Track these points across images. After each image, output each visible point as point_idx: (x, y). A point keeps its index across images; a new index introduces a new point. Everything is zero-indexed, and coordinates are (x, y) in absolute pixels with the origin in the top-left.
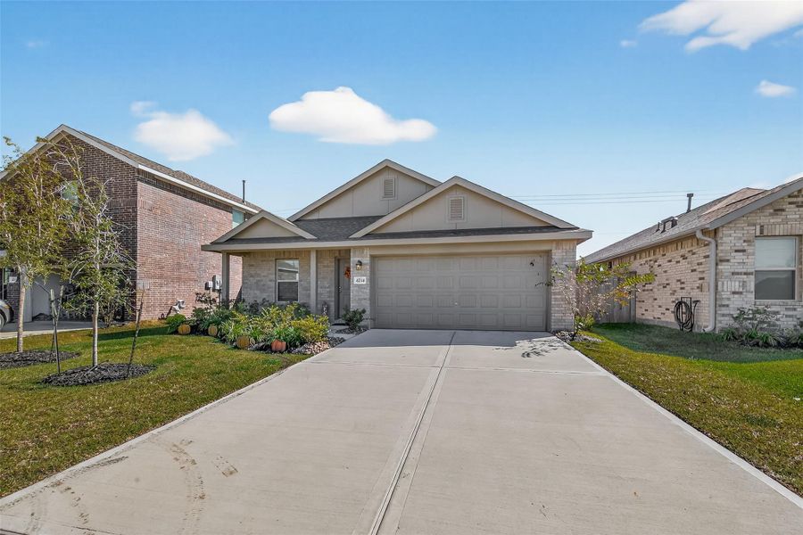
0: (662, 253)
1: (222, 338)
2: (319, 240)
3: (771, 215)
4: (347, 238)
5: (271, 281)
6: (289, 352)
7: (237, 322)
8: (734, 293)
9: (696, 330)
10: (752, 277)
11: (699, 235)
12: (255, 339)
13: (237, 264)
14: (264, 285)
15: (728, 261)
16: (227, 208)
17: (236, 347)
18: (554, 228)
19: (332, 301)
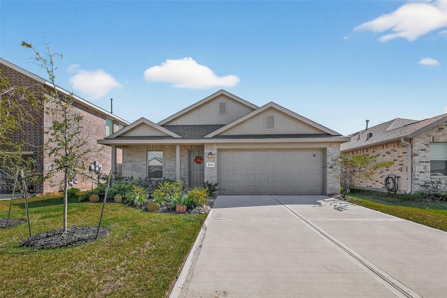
0: (372, 150)
2: (183, 138)
3: (437, 131)
4: (203, 138)
5: (143, 165)
6: (189, 213)
8: (421, 172)
9: (397, 193)
10: (429, 164)
11: (402, 141)
14: (138, 168)
15: (418, 155)
16: (103, 116)
17: (146, 210)
18: (328, 135)
19: (186, 178)
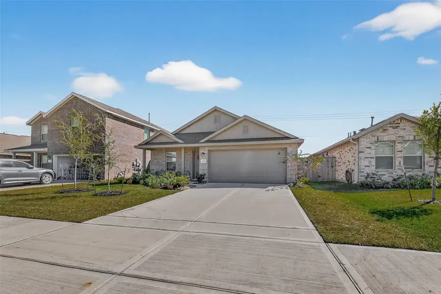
0: (343, 148)
1: (146, 184)
2: (185, 143)
3: (382, 132)
4: (198, 142)
5: (164, 161)
6: (174, 189)
7: (152, 179)
8: (366, 166)
9: (352, 183)
10: (375, 159)
11: (351, 141)
12: (160, 184)
13: (148, 153)
14: (160, 163)
15: (363, 152)
16: (142, 127)
17: (153, 188)
18: (287, 138)
19: (191, 170)
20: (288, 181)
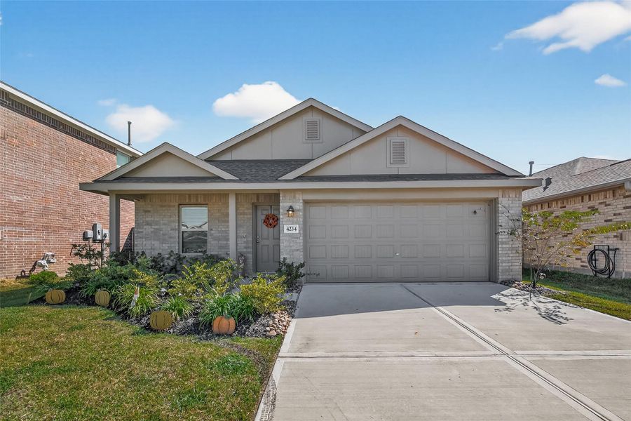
0: (559, 205)
1: (121, 311)
2: (240, 181)
5: (172, 229)
7: (142, 285)
9: (613, 276)
11: (627, 186)
12: (180, 312)
13: (128, 210)
14: (163, 235)
19: (249, 253)
20: (501, 277)
